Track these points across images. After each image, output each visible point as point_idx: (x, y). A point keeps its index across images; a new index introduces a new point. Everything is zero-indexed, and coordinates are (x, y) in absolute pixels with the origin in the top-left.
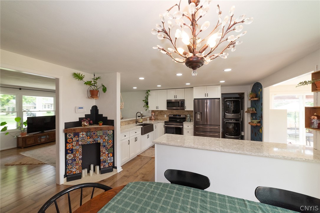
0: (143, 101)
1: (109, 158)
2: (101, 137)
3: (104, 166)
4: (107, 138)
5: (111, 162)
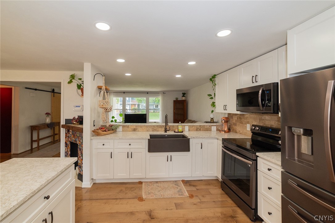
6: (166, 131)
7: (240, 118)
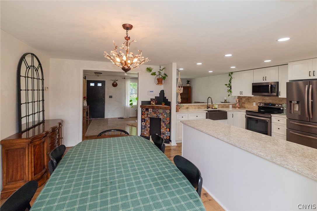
0: (226, 85)
1: (167, 132)
2: (162, 114)
3: (163, 137)
4: (165, 116)
5: (169, 136)
6: (208, 109)
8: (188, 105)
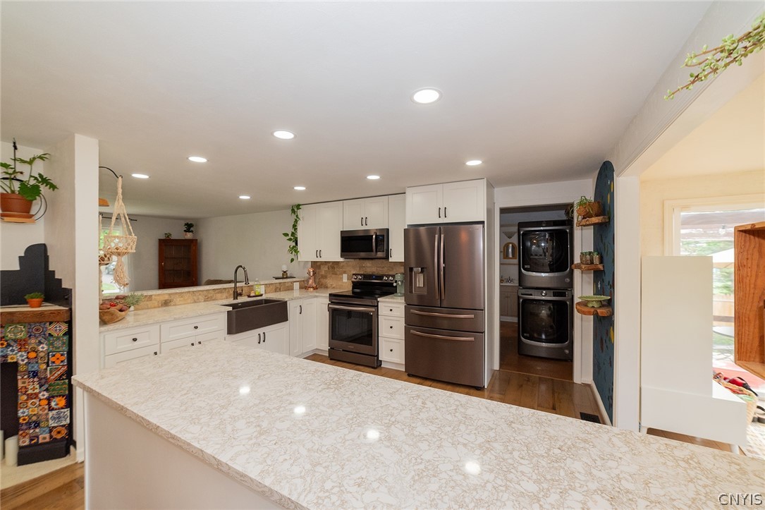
0: (286, 235)
1: (54, 412)
2: (22, 344)
3: (31, 440)
4: (43, 348)
5: (63, 426)
6: (235, 298)
7: (333, 268)
8: (170, 294)
